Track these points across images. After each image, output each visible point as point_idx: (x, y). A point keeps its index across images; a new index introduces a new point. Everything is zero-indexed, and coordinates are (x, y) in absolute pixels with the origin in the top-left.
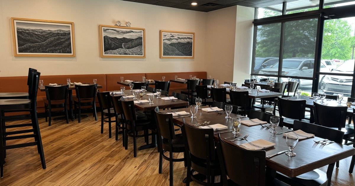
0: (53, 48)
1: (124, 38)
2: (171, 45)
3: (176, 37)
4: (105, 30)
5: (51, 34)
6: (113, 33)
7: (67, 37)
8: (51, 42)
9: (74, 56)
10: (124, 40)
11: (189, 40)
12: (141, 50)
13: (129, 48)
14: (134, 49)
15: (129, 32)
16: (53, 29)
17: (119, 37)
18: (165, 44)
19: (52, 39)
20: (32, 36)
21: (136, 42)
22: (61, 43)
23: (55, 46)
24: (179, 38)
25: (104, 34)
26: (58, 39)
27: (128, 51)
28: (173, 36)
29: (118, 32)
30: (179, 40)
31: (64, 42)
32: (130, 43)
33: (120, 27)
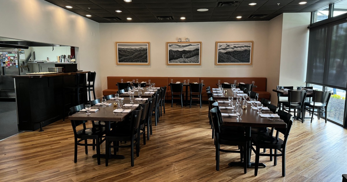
0: (137, 59)
1: (184, 50)
2: (226, 53)
3: (232, 47)
4: (170, 46)
5: (136, 50)
6: (176, 47)
7: (145, 52)
8: (136, 55)
9: (149, 65)
10: (184, 52)
11: (246, 48)
12: (198, 59)
13: (187, 58)
14: (192, 58)
15: (188, 46)
16: (137, 47)
17: (180, 50)
18: (220, 53)
19: (137, 53)
20: (125, 52)
21: (194, 53)
22: (142, 56)
23: (138, 58)
24: (235, 47)
25: (169, 49)
26: (140, 54)
27: (186, 60)
28: (228, 46)
29: (180, 46)
30: (235, 49)
31: (143, 55)
32: (188, 54)
33: (181, 42)
